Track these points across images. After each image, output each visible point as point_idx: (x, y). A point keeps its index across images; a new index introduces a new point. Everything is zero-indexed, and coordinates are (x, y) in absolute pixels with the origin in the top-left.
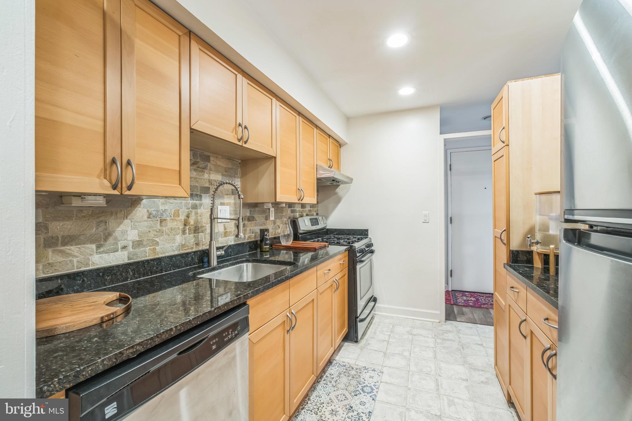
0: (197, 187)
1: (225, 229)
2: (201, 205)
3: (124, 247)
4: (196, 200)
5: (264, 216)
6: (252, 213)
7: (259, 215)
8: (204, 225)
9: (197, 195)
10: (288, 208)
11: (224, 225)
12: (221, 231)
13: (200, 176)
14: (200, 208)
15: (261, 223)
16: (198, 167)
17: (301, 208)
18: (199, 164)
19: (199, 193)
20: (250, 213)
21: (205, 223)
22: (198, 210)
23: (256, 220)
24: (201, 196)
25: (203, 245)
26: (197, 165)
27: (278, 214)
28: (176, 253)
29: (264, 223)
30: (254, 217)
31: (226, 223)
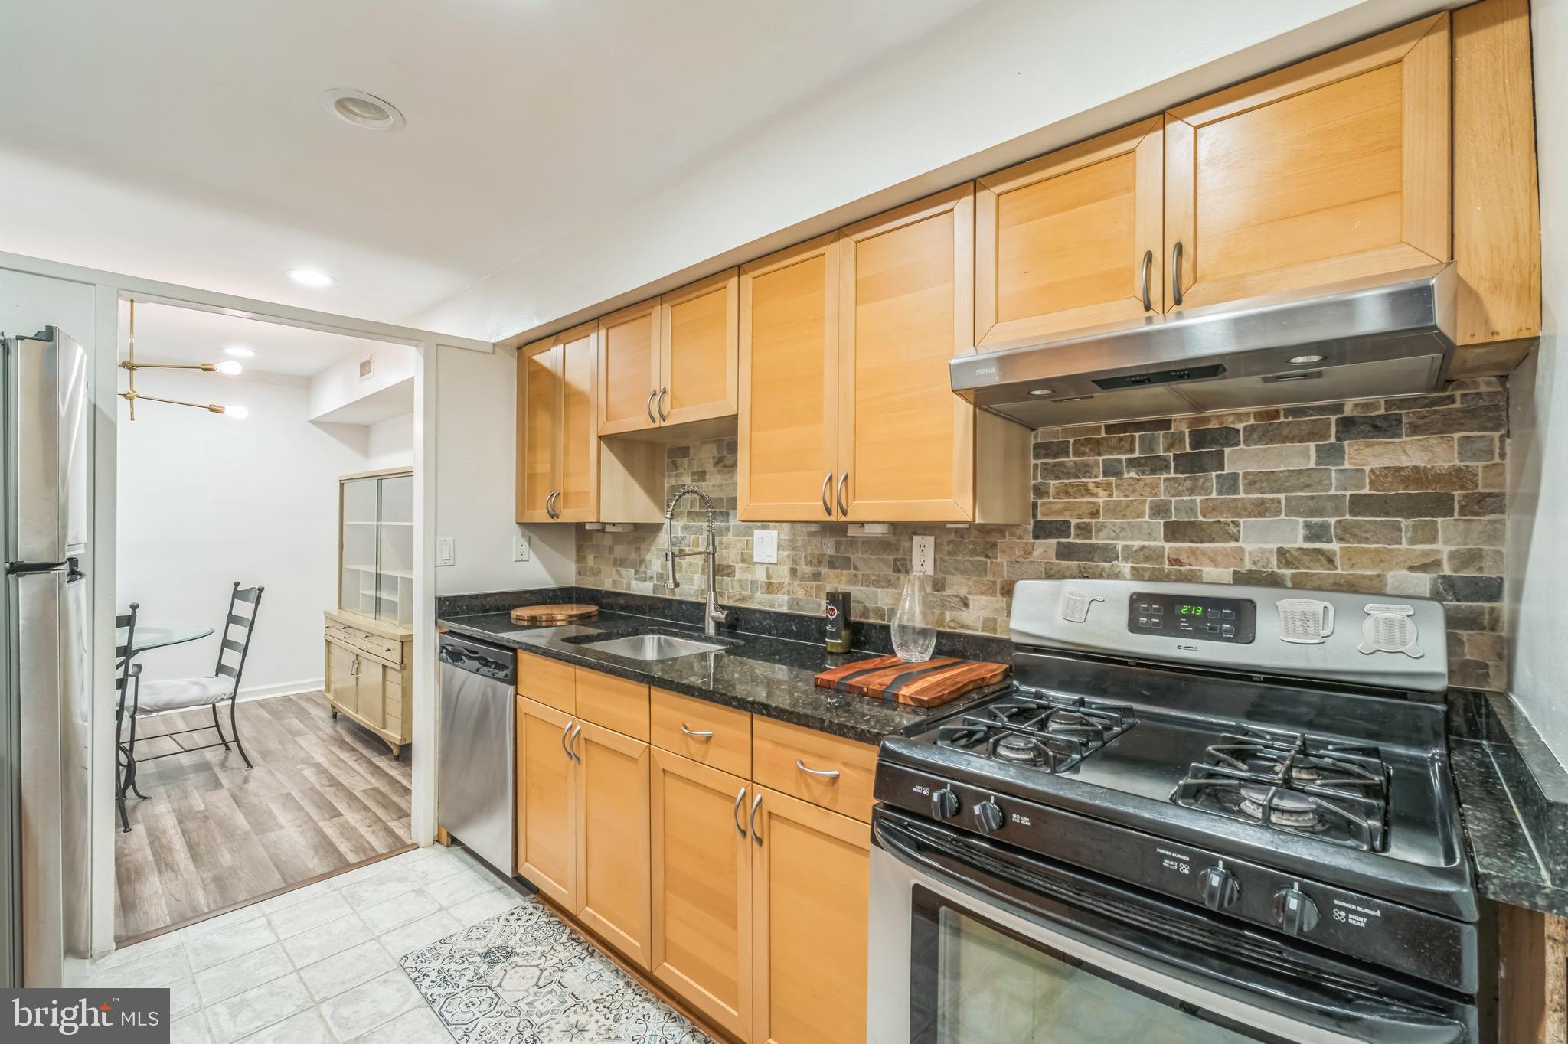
0: (722, 499)
1: (769, 576)
2: (728, 529)
3: (651, 578)
4: (721, 521)
5: (891, 558)
6: (842, 548)
7: (866, 556)
8: (731, 564)
9: (721, 512)
10: (1036, 537)
11: (767, 568)
12: (761, 580)
13: (726, 480)
14: (727, 535)
15: (874, 578)
16: (724, 466)
17: (1167, 540)
18: (725, 461)
19: (724, 510)
20: (837, 549)
21: (733, 561)
22: (724, 538)
23: (856, 568)
24: (727, 514)
25: (729, 598)
26: (722, 464)
27: (960, 558)
28: (694, 599)
29: (890, 581)
30: (850, 558)
31: (770, 566)
